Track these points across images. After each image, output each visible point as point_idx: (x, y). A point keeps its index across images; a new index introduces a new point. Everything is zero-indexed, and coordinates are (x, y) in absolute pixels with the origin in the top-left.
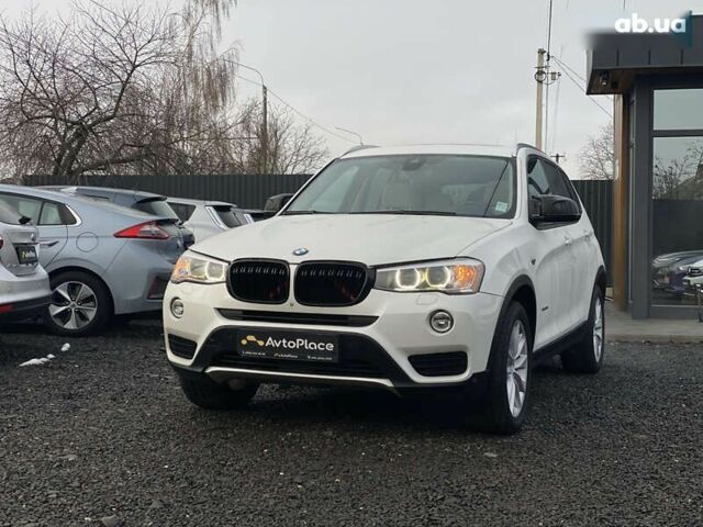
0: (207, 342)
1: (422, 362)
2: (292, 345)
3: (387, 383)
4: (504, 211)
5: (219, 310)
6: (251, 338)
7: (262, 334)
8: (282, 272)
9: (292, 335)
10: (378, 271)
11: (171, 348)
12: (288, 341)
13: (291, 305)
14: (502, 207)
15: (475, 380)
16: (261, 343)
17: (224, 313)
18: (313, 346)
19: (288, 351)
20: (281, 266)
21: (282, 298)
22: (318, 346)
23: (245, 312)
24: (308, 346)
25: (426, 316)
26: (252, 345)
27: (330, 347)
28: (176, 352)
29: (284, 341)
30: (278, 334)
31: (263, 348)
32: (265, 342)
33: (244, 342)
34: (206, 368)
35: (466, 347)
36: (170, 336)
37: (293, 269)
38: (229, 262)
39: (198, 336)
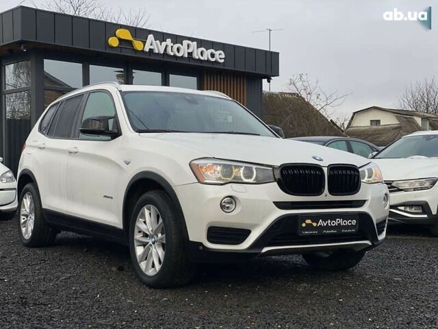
2: (333, 223)
6: (309, 221)
7: (315, 218)
9: (333, 217)
12: (331, 221)
13: (326, 196)
16: (315, 224)
18: (345, 223)
19: (331, 228)
22: (348, 223)
24: (343, 223)
26: (309, 227)
29: (329, 221)
30: (325, 217)
31: (316, 228)
32: (318, 224)
33: (304, 225)
34: (262, 249)
39: (255, 226)
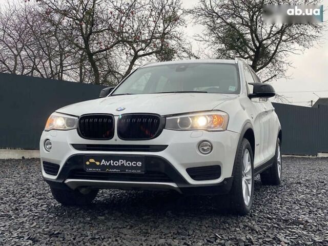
0: (66, 164)
1: (195, 172)
2: (116, 163)
3: (173, 185)
4: (234, 90)
5: (73, 145)
6: (92, 160)
7: (98, 158)
8: (110, 121)
9: (117, 158)
10: (167, 118)
11: (45, 170)
12: (114, 161)
13: (116, 140)
14: (233, 89)
15: (225, 182)
16: (98, 163)
17: (76, 146)
18: (129, 164)
19: (114, 167)
20: (110, 117)
21: (111, 136)
22: (132, 164)
23: (88, 145)
24: (126, 164)
25: (196, 144)
27: (139, 164)
28: (48, 172)
29: (112, 162)
30: (108, 158)
31: (99, 167)
32: (100, 163)
33: (88, 163)
34: (65, 180)
35: (220, 162)
36: (44, 162)
37: (116, 119)
38: (78, 117)
39: (60, 161)
